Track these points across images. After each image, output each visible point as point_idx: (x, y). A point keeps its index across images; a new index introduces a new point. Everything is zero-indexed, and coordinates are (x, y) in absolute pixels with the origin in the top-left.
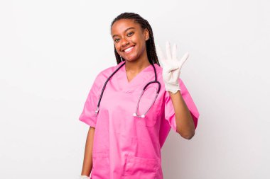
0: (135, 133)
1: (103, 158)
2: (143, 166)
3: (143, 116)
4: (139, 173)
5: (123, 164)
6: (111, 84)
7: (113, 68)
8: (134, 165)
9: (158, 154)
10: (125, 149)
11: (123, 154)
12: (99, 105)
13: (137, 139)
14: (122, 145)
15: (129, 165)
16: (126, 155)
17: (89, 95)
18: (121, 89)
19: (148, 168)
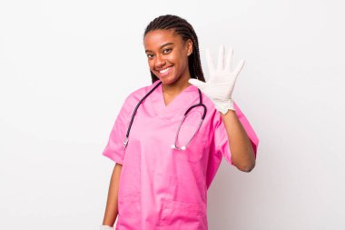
0: (175, 170)
1: (133, 202)
2: (184, 214)
3: (183, 148)
4: (179, 222)
5: (158, 210)
7: (146, 88)
8: (173, 212)
9: (204, 198)
10: (162, 191)
11: (159, 198)
13: (176, 178)
14: (157, 186)
15: (166, 212)
16: (162, 200)
17: (116, 122)
18: (157, 115)
19: (191, 216)
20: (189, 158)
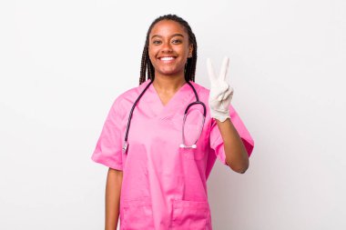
0: (182, 171)
1: (139, 207)
2: (193, 212)
4: (189, 220)
5: (170, 211)
6: (140, 110)
10: (171, 192)
11: (169, 198)
12: (126, 140)
13: (183, 178)
14: (167, 186)
15: (177, 212)
16: (172, 200)
19: (199, 214)
20: (195, 156)
